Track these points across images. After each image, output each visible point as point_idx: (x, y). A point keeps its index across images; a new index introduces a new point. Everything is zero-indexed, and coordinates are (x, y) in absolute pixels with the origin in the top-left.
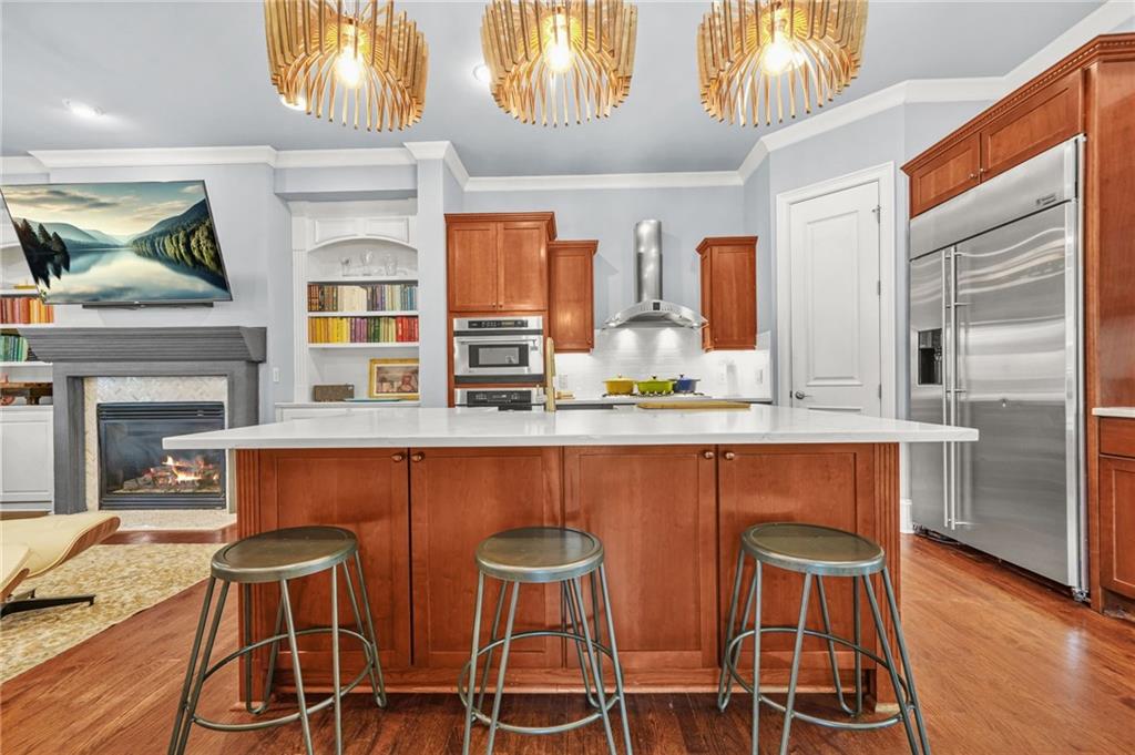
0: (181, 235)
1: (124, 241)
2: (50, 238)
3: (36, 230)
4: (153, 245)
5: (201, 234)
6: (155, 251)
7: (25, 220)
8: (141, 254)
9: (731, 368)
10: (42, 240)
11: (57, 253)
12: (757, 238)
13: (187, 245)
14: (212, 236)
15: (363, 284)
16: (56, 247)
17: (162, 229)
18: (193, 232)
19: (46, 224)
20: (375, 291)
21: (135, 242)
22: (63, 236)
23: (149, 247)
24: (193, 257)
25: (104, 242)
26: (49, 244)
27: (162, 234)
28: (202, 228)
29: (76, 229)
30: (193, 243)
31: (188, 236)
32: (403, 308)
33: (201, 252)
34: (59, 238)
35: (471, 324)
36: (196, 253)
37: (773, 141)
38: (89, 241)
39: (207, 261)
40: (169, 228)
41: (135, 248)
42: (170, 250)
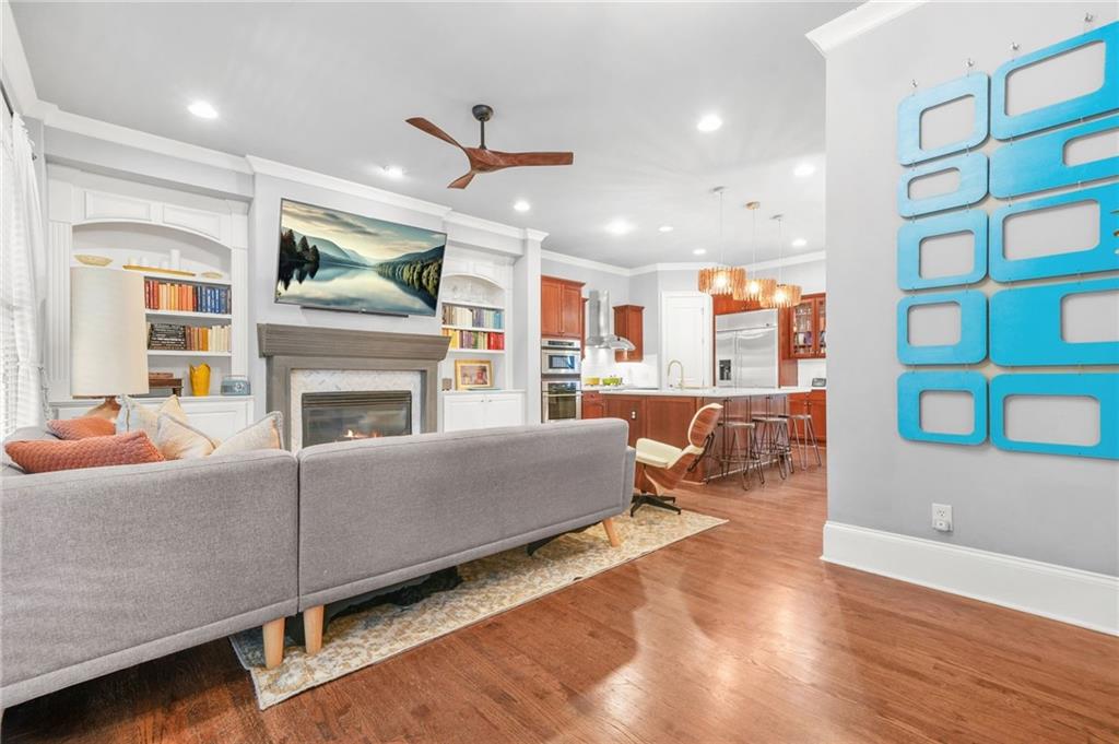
0: (419, 266)
1: (373, 263)
2: (307, 249)
3: (298, 240)
4: (394, 269)
5: (432, 268)
6: (394, 274)
7: (291, 231)
8: (382, 274)
9: (630, 372)
10: (299, 249)
11: (308, 262)
12: (643, 308)
13: (420, 274)
14: (439, 272)
15: (471, 309)
16: (310, 257)
17: (406, 259)
18: (428, 266)
19: (311, 238)
20: (477, 312)
21: (381, 265)
22: (321, 249)
23: (390, 271)
24: (421, 283)
25: (355, 260)
26: (305, 253)
27: (405, 263)
28: (435, 264)
29: (335, 246)
30: (425, 274)
31: (423, 268)
32: (495, 328)
33: (428, 280)
34: (317, 250)
35: (550, 343)
36: (424, 281)
37: (660, 267)
38: (343, 258)
39: (430, 288)
40: (410, 260)
41: (380, 269)
42: (406, 275)
